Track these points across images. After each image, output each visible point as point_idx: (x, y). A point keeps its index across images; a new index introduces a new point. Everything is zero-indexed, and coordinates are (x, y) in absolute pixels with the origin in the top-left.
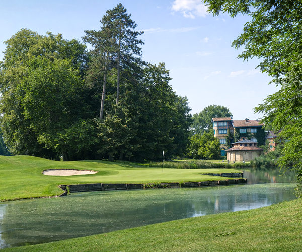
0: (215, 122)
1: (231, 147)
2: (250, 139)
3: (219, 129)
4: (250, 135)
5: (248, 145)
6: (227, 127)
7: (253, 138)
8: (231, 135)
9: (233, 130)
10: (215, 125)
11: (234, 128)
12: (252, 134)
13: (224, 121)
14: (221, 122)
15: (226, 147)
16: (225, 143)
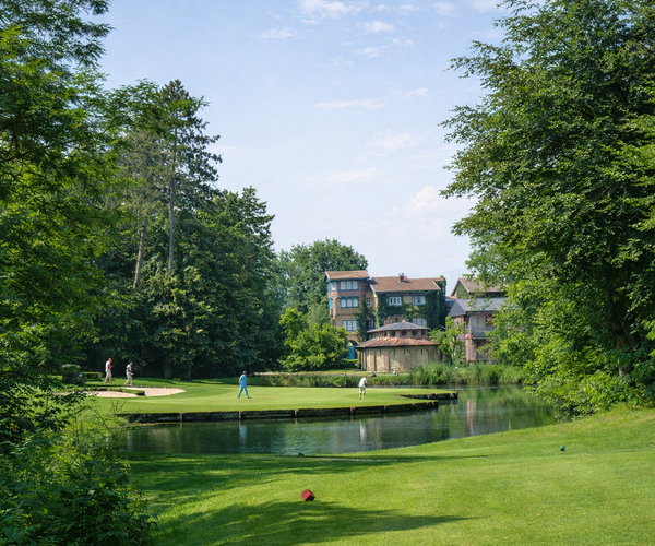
0: (332, 281)
1: (368, 339)
2: (410, 321)
3: (343, 298)
4: (410, 310)
5: (409, 333)
6: (359, 294)
7: (416, 317)
8: (367, 311)
9: (373, 299)
10: (332, 289)
11: (375, 296)
12: (416, 308)
13: (352, 280)
14: (346, 280)
15: (355, 339)
16: (355, 328)
